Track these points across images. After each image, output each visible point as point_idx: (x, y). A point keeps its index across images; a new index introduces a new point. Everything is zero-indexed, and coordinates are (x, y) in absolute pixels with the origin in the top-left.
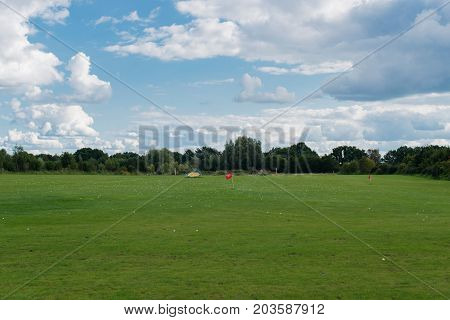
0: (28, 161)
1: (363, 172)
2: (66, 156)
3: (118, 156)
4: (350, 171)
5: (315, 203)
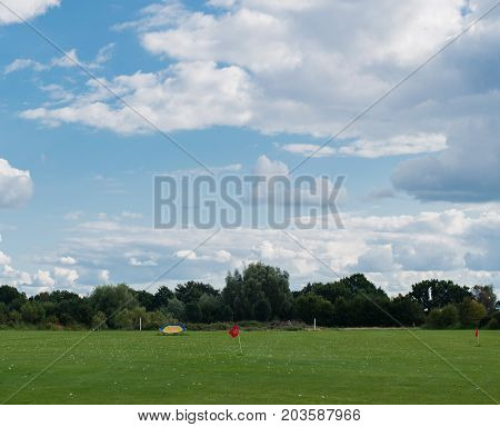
1: (466, 325)
3: (43, 297)
4: (443, 323)
5: (382, 379)
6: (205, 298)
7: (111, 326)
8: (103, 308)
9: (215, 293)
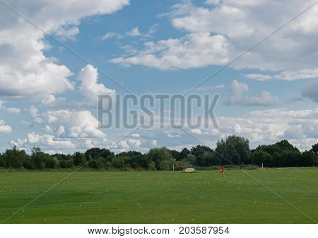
0: (45, 160)
2: (78, 155)
3: (123, 154)
6: (206, 154)
7: (158, 169)
8: (154, 160)
9: (212, 151)
